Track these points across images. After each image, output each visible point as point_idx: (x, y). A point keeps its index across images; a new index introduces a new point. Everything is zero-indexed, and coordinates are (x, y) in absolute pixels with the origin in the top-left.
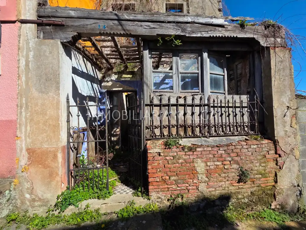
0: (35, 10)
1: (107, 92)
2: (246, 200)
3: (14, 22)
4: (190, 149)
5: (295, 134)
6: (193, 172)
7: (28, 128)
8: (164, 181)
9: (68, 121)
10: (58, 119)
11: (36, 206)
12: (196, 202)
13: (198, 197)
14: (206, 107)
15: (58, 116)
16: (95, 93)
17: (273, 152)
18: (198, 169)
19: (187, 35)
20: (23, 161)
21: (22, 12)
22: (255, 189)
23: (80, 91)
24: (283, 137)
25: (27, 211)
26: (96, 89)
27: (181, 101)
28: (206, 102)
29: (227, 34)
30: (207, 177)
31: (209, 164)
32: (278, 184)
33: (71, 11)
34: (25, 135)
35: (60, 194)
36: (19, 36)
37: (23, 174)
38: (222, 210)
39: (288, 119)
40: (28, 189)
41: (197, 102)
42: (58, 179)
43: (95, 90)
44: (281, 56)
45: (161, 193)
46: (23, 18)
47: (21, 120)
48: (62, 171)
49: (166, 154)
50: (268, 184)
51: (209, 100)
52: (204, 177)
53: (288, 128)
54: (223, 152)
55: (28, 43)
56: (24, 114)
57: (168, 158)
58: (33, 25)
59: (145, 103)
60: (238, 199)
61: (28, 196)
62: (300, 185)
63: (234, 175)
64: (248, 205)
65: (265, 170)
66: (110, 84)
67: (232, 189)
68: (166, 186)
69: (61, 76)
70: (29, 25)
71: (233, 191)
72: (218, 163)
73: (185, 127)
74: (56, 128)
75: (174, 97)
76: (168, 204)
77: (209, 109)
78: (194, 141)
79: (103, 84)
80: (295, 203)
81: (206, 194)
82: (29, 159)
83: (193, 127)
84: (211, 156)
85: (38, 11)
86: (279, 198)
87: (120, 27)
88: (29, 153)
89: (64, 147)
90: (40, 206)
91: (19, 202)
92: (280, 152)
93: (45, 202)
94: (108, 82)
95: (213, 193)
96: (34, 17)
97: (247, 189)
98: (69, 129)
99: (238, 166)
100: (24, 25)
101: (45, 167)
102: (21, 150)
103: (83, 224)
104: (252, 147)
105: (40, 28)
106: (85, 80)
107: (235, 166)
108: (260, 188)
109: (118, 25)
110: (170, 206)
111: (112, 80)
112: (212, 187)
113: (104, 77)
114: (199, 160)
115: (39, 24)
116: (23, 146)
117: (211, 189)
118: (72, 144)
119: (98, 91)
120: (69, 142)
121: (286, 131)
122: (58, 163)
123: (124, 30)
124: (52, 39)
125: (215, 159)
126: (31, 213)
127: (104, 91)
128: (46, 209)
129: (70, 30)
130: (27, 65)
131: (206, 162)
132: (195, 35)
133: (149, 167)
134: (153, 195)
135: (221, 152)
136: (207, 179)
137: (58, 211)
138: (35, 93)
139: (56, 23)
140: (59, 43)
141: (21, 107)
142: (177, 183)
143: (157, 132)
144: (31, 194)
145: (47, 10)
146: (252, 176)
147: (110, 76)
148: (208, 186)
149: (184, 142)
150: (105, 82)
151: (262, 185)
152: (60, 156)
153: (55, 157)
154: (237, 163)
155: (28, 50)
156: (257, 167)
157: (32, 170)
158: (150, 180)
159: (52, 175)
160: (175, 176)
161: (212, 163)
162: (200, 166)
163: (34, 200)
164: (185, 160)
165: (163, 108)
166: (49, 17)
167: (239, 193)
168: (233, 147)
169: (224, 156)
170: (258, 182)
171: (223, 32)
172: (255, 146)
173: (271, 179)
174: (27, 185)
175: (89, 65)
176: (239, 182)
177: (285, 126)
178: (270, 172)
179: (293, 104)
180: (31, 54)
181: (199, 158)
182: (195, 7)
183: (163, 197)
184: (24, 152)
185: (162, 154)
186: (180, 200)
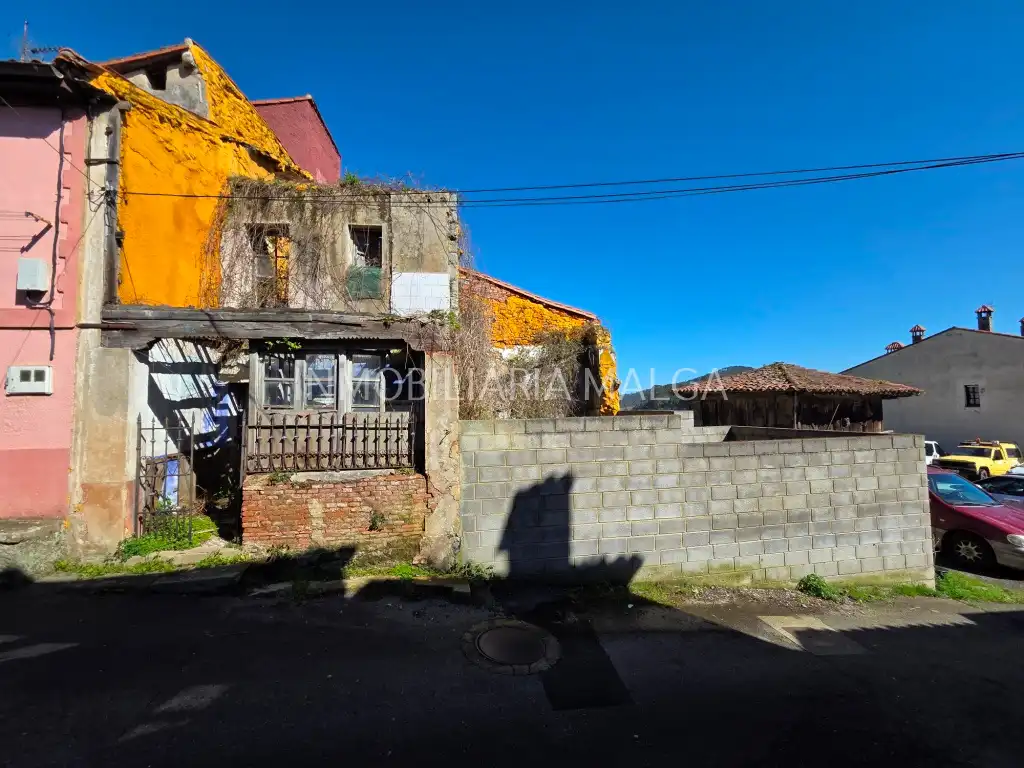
0: (100, 310)
1: (230, 385)
2: (379, 553)
3: (71, 328)
4: (303, 486)
5: (456, 467)
6: (306, 516)
7: (85, 459)
8: (264, 527)
9: (139, 449)
10: (123, 446)
11: (91, 554)
12: (307, 554)
13: (310, 548)
14: (340, 430)
15: (124, 443)
16: (201, 391)
17: (423, 490)
18: (313, 513)
19: (307, 338)
20: (76, 498)
21: (82, 314)
22: (393, 538)
23: (166, 397)
24: (436, 471)
25: (79, 560)
26: (204, 384)
27: (303, 422)
28: (341, 422)
29: (364, 335)
30: (325, 522)
31: (328, 505)
32: (426, 532)
33: (146, 311)
34: (80, 467)
35: (123, 539)
36: (78, 345)
37: (77, 515)
38: (344, 565)
39: (445, 446)
40: (81, 533)
41: (326, 422)
42: (121, 522)
43: (202, 386)
44: (441, 363)
45: (259, 542)
46: (83, 321)
47: (75, 448)
48: (126, 513)
49: (269, 492)
50: (415, 533)
51: (344, 419)
52: (321, 522)
53: (445, 459)
54: (351, 490)
55: (88, 353)
56: (79, 441)
57: (270, 497)
58: (96, 330)
59: (250, 424)
60: (367, 551)
61: (80, 542)
62: (460, 534)
63: (364, 520)
64: (381, 560)
65: (409, 515)
66: (235, 371)
67: (361, 539)
68: (267, 533)
69: (130, 394)
70: (90, 330)
71: (361, 541)
72: (343, 505)
73: (306, 457)
74: (120, 458)
75: (291, 416)
76: (268, 555)
77: (344, 432)
78: (313, 476)
79: (222, 372)
80: (448, 558)
81: (322, 545)
82: (84, 496)
83: (318, 457)
84: (333, 495)
85: (102, 312)
86: (425, 550)
87: (213, 330)
88: (84, 489)
89: (131, 482)
90: (96, 554)
91: (69, 548)
92: (431, 490)
93: (101, 550)
94: (231, 367)
95: (333, 543)
96: (97, 320)
97: (382, 539)
98: (139, 459)
99: (371, 509)
100: (84, 331)
101: (105, 506)
102: (75, 485)
103: (148, 573)
104: (393, 483)
105: (106, 333)
106: (179, 376)
107: (366, 508)
108: (400, 538)
109: (209, 327)
110: (269, 558)
111: (238, 365)
112: (330, 535)
113: (224, 359)
114: (315, 501)
115: (105, 328)
116: (78, 481)
117: (328, 538)
118: (143, 480)
119: (210, 386)
120: (138, 477)
121: (443, 463)
122: (121, 502)
123: (219, 333)
124: (121, 346)
125: (338, 499)
126: (83, 562)
127: (223, 384)
128: (103, 557)
129: (144, 334)
130: (86, 380)
131: (325, 503)
132: (318, 338)
133: (244, 509)
134: (248, 544)
135: (348, 489)
136: (324, 525)
137: (119, 561)
138: (95, 415)
139: (125, 326)
140: (130, 352)
141: (77, 432)
142: (282, 530)
143: (265, 464)
144: (85, 538)
145: (116, 311)
146: (391, 522)
147: (235, 357)
148: (326, 535)
149: (300, 477)
150: (225, 367)
151: (405, 534)
152: (124, 493)
153: (118, 495)
154: (371, 505)
155: (89, 361)
156: (399, 509)
157: (88, 509)
158: (244, 525)
159: (113, 517)
160: (279, 521)
161: (333, 504)
162: (316, 508)
163: (88, 547)
164: (294, 499)
165: (275, 431)
166: (117, 319)
167: (369, 543)
168: (366, 484)
169: (351, 495)
170: (399, 530)
171: (359, 332)
172: (397, 483)
173: (417, 526)
174: (80, 529)
175: (190, 346)
176: (371, 529)
177: (440, 457)
178: (418, 517)
179: (455, 427)
180: (92, 366)
181: (315, 497)
182: (405, 234)
183: (261, 548)
184: (78, 488)
185: (262, 492)
186: (284, 551)
